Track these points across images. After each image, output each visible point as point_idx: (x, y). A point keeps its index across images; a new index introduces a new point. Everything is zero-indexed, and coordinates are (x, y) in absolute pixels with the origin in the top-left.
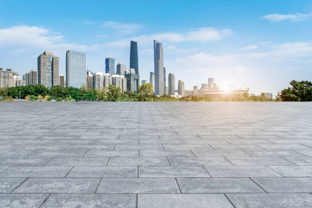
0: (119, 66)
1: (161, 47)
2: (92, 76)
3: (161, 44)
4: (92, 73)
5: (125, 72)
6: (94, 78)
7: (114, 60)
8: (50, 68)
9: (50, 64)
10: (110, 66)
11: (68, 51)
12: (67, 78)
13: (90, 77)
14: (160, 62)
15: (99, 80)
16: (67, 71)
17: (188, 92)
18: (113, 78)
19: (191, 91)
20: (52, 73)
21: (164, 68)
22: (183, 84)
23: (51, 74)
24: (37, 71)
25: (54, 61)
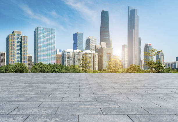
0: (88, 41)
1: (137, 14)
2: (60, 53)
3: (137, 9)
4: (60, 51)
5: (95, 46)
6: (63, 55)
7: (82, 35)
8: (19, 48)
9: (19, 44)
10: (78, 42)
11: (37, 28)
12: (35, 58)
13: (59, 55)
14: (135, 31)
15: (68, 58)
16: (35, 50)
17: (169, 64)
18: (83, 54)
19: (172, 64)
20: (21, 54)
21: (140, 39)
22: (163, 55)
23: (19, 55)
24: (5, 53)
25: (23, 41)
